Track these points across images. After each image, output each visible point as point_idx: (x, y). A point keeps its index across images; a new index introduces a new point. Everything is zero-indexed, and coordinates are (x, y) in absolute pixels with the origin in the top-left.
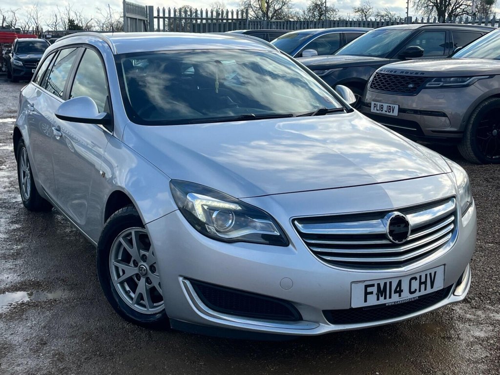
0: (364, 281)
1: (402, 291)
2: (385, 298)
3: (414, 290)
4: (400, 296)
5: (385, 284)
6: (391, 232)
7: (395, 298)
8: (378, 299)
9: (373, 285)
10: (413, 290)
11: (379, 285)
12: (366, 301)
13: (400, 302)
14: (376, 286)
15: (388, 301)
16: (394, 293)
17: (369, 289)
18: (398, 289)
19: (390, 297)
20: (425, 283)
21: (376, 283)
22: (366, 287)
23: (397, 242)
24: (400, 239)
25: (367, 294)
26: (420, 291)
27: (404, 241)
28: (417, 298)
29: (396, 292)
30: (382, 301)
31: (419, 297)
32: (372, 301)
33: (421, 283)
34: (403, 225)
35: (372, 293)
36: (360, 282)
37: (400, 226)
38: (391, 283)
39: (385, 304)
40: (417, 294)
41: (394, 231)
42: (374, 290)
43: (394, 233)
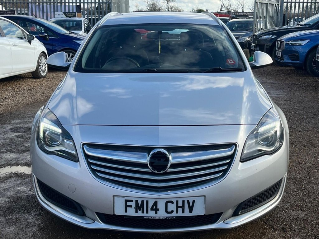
0: (125, 197)
1: (158, 210)
2: (143, 212)
3: (171, 211)
4: (156, 213)
5: (143, 202)
6: (151, 163)
7: (152, 214)
8: (136, 212)
9: (132, 201)
10: (169, 210)
11: (137, 201)
12: (126, 211)
13: (157, 218)
14: (134, 202)
15: (145, 215)
16: (151, 210)
17: (129, 204)
18: (154, 208)
19: (147, 212)
20: (183, 207)
21: (134, 200)
22: (126, 201)
23: (156, 172)
24: (159, 170)
25: (126, 206)
26: (177, 212)
27: (163, 172)
28: (174, 218)
29: (152, 209)
30: (140, 214)
31: (176, 217)
32: (131, 212)
33: (178, 207)
34: (163, 160)
35: (131, 206)
36: (121, 196)
37: (160, 160)
38: (147, 202)
39: (143, 217)
40: (174, 215)
41: (154, 163)
42: (133, 204)
43: (153, 164)
